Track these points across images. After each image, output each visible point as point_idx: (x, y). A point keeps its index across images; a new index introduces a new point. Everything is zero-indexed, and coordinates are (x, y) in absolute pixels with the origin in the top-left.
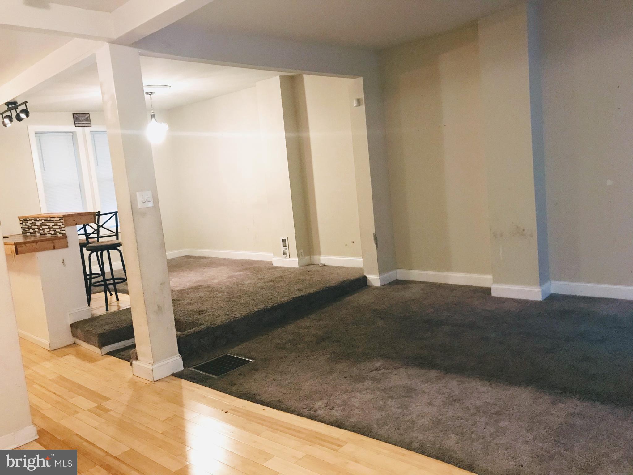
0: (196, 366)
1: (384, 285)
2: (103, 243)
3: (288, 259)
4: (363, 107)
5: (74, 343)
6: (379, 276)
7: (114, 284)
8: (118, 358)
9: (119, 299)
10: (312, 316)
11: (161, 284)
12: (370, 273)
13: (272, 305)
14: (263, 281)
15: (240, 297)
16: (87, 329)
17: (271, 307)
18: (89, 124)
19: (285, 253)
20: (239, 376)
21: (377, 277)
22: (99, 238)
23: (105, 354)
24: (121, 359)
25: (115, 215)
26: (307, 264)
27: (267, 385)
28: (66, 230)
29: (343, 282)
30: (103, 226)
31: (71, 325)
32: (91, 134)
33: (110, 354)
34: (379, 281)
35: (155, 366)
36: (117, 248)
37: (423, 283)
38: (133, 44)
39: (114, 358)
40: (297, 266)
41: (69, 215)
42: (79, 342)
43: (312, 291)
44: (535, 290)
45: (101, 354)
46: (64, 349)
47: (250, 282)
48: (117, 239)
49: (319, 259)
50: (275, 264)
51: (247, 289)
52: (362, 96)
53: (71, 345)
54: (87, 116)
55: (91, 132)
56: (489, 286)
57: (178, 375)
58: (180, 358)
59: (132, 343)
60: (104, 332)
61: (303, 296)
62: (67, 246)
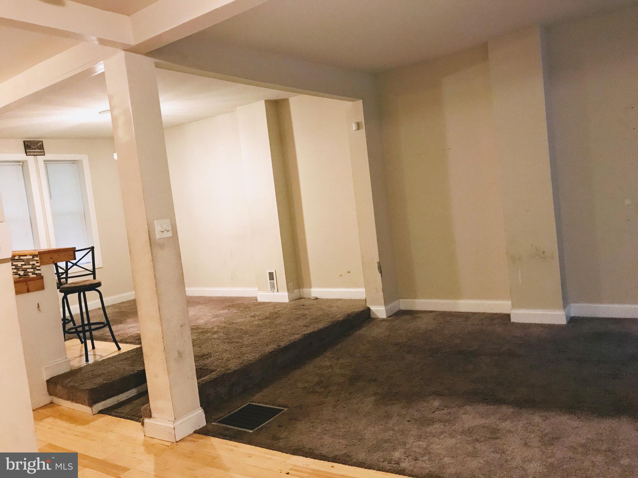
0: (220, 419)
1: (390, 317)
2: (79, 283)
3: (276, 293)
4: (363, 131)
5: (51, 403)
6: (385, 307)
7: (90, 330)
8: (116, 416)
9: (96, 348)
10: (328, 354)
11: (181, 326)
12: (374, 304)
13: (284, 344)
14: (257, 318)
15: (240, 337)
16: (71, 384)
17: (284, 347)
18: (42, 152)
19: (272, 286)
20: (279, 428)
21: (382, 308)
22: (68, 279)
23: (97, 413)
24: (121, 418)
25: (91, 251)
26: (296, 298)
27: (320, 437)
28: (41, 270)
29: (349, 315)
30: (77, 264)
31: (48, 382)
32: (45, 163)
33: (101, 412)
34: (385, 312)
35: (178, 423)
36: (97, 288)
37: (431, 312)
38: (150, 53)
39: (110, 417)
40: (286, 300)
41: (44, 252)
42: (56, 400)
43: (321, 326)
44: (559, 313)
45: (92, 414)
46: (40, 411)
47: (242, 320)
48: (94, 278)
49: (310, 292)
50: (260, 300)
51: (243, 327)
52: (361, 119)
53: (46, 405)
54: (40, 143)
55: (44, 161)
56: (508, 312)
57: (203, 432)
58: (202, 412)
59: (126, 397)
60: (95, 387)
61: (313, 332)
62: (43, 288)
